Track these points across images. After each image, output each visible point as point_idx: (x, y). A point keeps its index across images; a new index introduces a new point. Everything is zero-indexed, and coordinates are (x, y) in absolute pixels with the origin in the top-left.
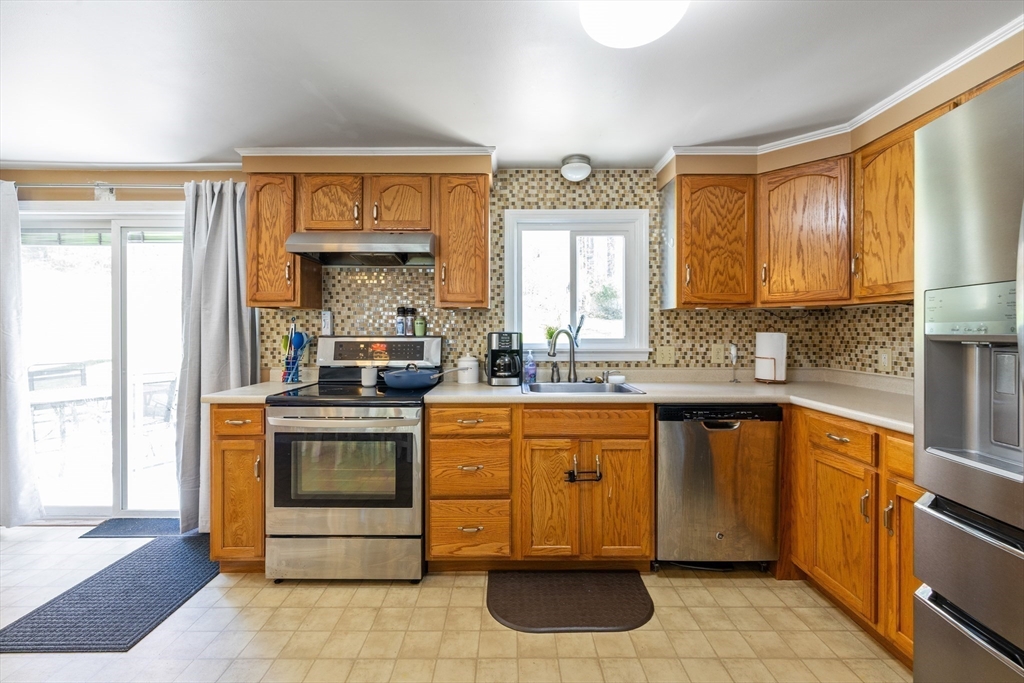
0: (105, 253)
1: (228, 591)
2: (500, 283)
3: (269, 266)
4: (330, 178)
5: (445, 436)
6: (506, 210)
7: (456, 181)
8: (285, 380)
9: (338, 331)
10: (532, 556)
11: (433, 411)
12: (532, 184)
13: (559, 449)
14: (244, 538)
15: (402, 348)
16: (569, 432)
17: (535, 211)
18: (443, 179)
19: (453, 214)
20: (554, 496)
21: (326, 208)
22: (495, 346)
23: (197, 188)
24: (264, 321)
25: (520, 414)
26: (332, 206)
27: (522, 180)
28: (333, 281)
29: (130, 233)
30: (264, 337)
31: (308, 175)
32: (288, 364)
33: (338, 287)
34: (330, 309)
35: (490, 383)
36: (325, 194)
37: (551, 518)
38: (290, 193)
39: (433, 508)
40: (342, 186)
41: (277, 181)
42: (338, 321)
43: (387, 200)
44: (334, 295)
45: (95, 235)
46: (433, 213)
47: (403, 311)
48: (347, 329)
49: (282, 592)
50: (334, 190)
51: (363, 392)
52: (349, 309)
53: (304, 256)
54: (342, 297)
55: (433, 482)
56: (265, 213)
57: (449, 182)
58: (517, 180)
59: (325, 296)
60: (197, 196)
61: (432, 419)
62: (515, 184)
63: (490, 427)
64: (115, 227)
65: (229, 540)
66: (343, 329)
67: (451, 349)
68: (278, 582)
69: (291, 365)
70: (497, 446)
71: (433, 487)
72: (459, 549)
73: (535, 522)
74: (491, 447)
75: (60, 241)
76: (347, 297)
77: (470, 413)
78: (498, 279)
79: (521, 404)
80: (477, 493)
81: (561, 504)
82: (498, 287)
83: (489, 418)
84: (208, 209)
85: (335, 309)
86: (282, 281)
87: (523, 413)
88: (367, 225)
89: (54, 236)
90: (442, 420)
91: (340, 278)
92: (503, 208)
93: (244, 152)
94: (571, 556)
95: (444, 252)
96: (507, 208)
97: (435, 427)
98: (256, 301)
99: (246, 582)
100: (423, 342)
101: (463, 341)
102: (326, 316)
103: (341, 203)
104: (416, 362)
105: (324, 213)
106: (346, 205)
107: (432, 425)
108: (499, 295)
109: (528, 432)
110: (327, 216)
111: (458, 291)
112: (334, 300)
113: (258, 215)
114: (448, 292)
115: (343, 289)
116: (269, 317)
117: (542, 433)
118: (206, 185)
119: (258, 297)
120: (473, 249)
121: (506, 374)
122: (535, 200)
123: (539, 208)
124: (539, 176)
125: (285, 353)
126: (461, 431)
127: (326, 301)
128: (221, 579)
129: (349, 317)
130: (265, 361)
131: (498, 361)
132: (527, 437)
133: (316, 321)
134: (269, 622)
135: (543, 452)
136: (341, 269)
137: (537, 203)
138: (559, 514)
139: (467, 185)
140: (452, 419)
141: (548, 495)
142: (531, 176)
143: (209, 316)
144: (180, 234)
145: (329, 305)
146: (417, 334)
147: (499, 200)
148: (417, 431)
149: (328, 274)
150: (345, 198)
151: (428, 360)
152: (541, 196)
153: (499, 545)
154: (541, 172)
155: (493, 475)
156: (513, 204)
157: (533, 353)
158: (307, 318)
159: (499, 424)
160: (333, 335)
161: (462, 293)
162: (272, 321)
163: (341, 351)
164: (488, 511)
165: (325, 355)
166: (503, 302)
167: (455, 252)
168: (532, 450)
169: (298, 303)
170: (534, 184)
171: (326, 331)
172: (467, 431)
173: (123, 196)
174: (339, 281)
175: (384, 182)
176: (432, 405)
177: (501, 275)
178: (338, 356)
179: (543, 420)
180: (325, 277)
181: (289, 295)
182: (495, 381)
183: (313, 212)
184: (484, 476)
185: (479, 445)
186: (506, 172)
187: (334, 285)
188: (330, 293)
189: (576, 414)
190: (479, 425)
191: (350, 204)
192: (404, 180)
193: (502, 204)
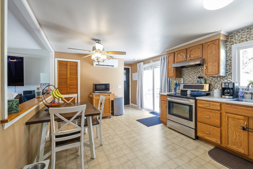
0: (152, 70)
1: (162, 126)
2: (230, 68)
3: (170, 70)
4: (180, 51)
5: (202, 108)
6: (232, 45)
7: (209, 44)
8: (174, 92)
9: (185, 82)
10: (228, 147)
11: (198, 101)
12: (243, 34)
13: (239, 119)
14: (164, 118)
15: (198, 86)
16: (243, 114)
17: (245, 42)
18: (206, 44)
19: (209, 52)
20: (237, 133)
21: (180, 57)
22: (223, 86)
23: (162, 58)
24: (172, 81)
25: (224, 106)
26: (181, 57)
27: (239, 34)
28: (184, 72)
29: (155, 67)
30: (172, 84)
31: (176, 51)
32: (174, 89)
33: (185, 73)
34: (183, 78)
35: (222, 97)
36: (179, 55)
37: (236, 139)
38: (173, 56)
39: (198, 124)
40: (182, 52)
41: (171, 54)
42: (185, 80)
43: (192, 52)
44: (184, 75)
45: (151, 68)
46: (203, 53)
47: (199, 78)
48: (187, 82)
49: (169, 129)
50: (181, 53)
51: (188, 96)
52: (187, 78)
53: (176, 68)
54: (186, 75)
55: (198, 118)
56: (170, 61)
57: (207, 44)
58: (237, 34)
59: (182, 75)
60: (162, 59)
61: (198, 103)
62: (236, 36)
63: (214, 108)
64: (153, 66)
65: (162, 118)
66: (186, 82)
67: (213, 87)
68: (169, 128)
69: (175, 89)
70: (216, 113)
71: (198, 119)
72: (205, 136)
73: (229, 138)
74: (214, 113)
75: (148, 69)
76: (187, 75)
77: (208, 103)
78: (230, 67)
79: (225, 103)
80: (210, 124)
81: (240, 136)
82: (230, 69)
83: (213, 105)
84: (163, 61)
85: (184, 78)
86: (172, 73)
87: (225, 105)
88: (188, 59)
89: (147, 69)
90: (200, 103)
91: (185, 71)
92: (231, 45)
93: (166, 51)
94: (244, 154)
95: (206, 62)
96: (233, 44)
97: (198, 105)
98: (168, 77)
99: (164, 126)
100: (204, 85)
101: (217, 85)
102: (182, 79)
103: (182, 56)
104: (200, 90)
105: (179, 58)
106: (183, 56)
107: (198, 104)
108: (230, 71)
109: (226, 111)
110: (180, 59)
111: (210, 72)
112: (184, 76)
113: (168, 61)
114: (207, 72)
115: (186, 73)
116: (173, 80)
117: (232, 112)
118: (162, 57)
119: (168, 76)
120: (215, 60)
121: (228, 95)
122: (245, 39)
123: (247, 41)
124: (247, 30)
125: (175, 87)
126: (205, 107)
127: (182, 76)
128: (162, 124)
129: (187, 79)
130: (172, 88)
131: (225, 91)
132: (226, 112)
133: (180, 80)
134: (165, 132)
135: (232, 118)
136: (185, 69)
137: (246, 40)
138: (239, 139)
139: (213, 43)
140: (203, 104)
141: (234, 132)
142: (243, 31)
143: (163, 80)
144: (160, 66)
145: (183, 77)
146: (203, 83)
147: (230, 43)
148: (194, 105)
149: (183, 70)
150: (183, 54)
151: (205, 90)
152: (248, 37)
153: (217, 140)
154: (248, 29)
155: (215, 120)
156: (236, 42)
157: (242, 89)
158: (179, 80)
159: (217, 107)
160: (184, 83)
161: (212, 72)
162: (173, 81)
163: (185, 86)
164: (213, 129)
165: (182, 87)
166: (231, 73)
167: (209, 62)
168: (228, 117)
169: (175, 77)
170: (245, 33)
171: (182, 82)
172: (207, 107)
173: (154, 61)
174: (185, 72)
175: (191, 49)
176: (198, 100)
177: (231, 65)
178: (184, 88)
179: (232, 109)
180: (182, 71)
181: (173, 76)
182: (223, 96)
183: (177, 59)
184: (212, 120)
185: (210, 112)
186: (232, 33)
187: (184, 73)
188: (183, 74)
189: (246, 109)
190: (210, 106)
191: (184, 55)
192: (195, 47)
193: (231, 44)
